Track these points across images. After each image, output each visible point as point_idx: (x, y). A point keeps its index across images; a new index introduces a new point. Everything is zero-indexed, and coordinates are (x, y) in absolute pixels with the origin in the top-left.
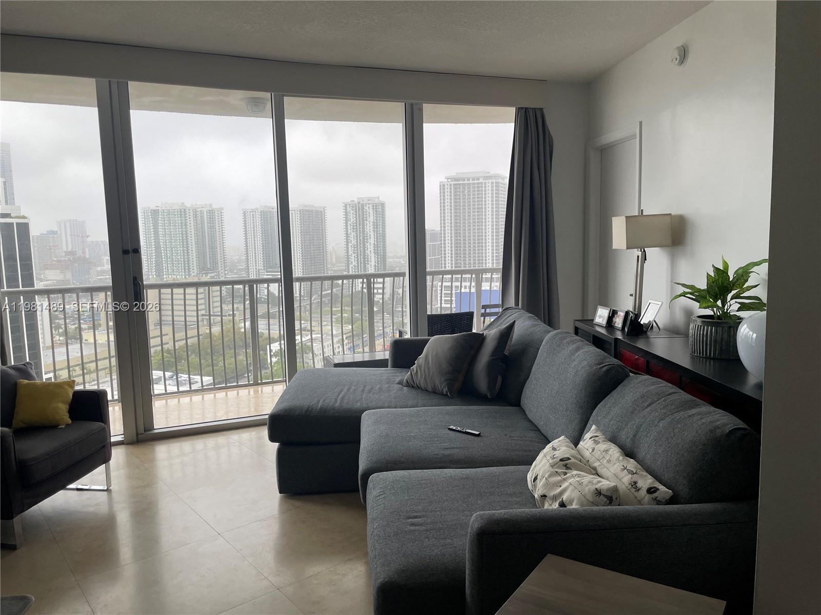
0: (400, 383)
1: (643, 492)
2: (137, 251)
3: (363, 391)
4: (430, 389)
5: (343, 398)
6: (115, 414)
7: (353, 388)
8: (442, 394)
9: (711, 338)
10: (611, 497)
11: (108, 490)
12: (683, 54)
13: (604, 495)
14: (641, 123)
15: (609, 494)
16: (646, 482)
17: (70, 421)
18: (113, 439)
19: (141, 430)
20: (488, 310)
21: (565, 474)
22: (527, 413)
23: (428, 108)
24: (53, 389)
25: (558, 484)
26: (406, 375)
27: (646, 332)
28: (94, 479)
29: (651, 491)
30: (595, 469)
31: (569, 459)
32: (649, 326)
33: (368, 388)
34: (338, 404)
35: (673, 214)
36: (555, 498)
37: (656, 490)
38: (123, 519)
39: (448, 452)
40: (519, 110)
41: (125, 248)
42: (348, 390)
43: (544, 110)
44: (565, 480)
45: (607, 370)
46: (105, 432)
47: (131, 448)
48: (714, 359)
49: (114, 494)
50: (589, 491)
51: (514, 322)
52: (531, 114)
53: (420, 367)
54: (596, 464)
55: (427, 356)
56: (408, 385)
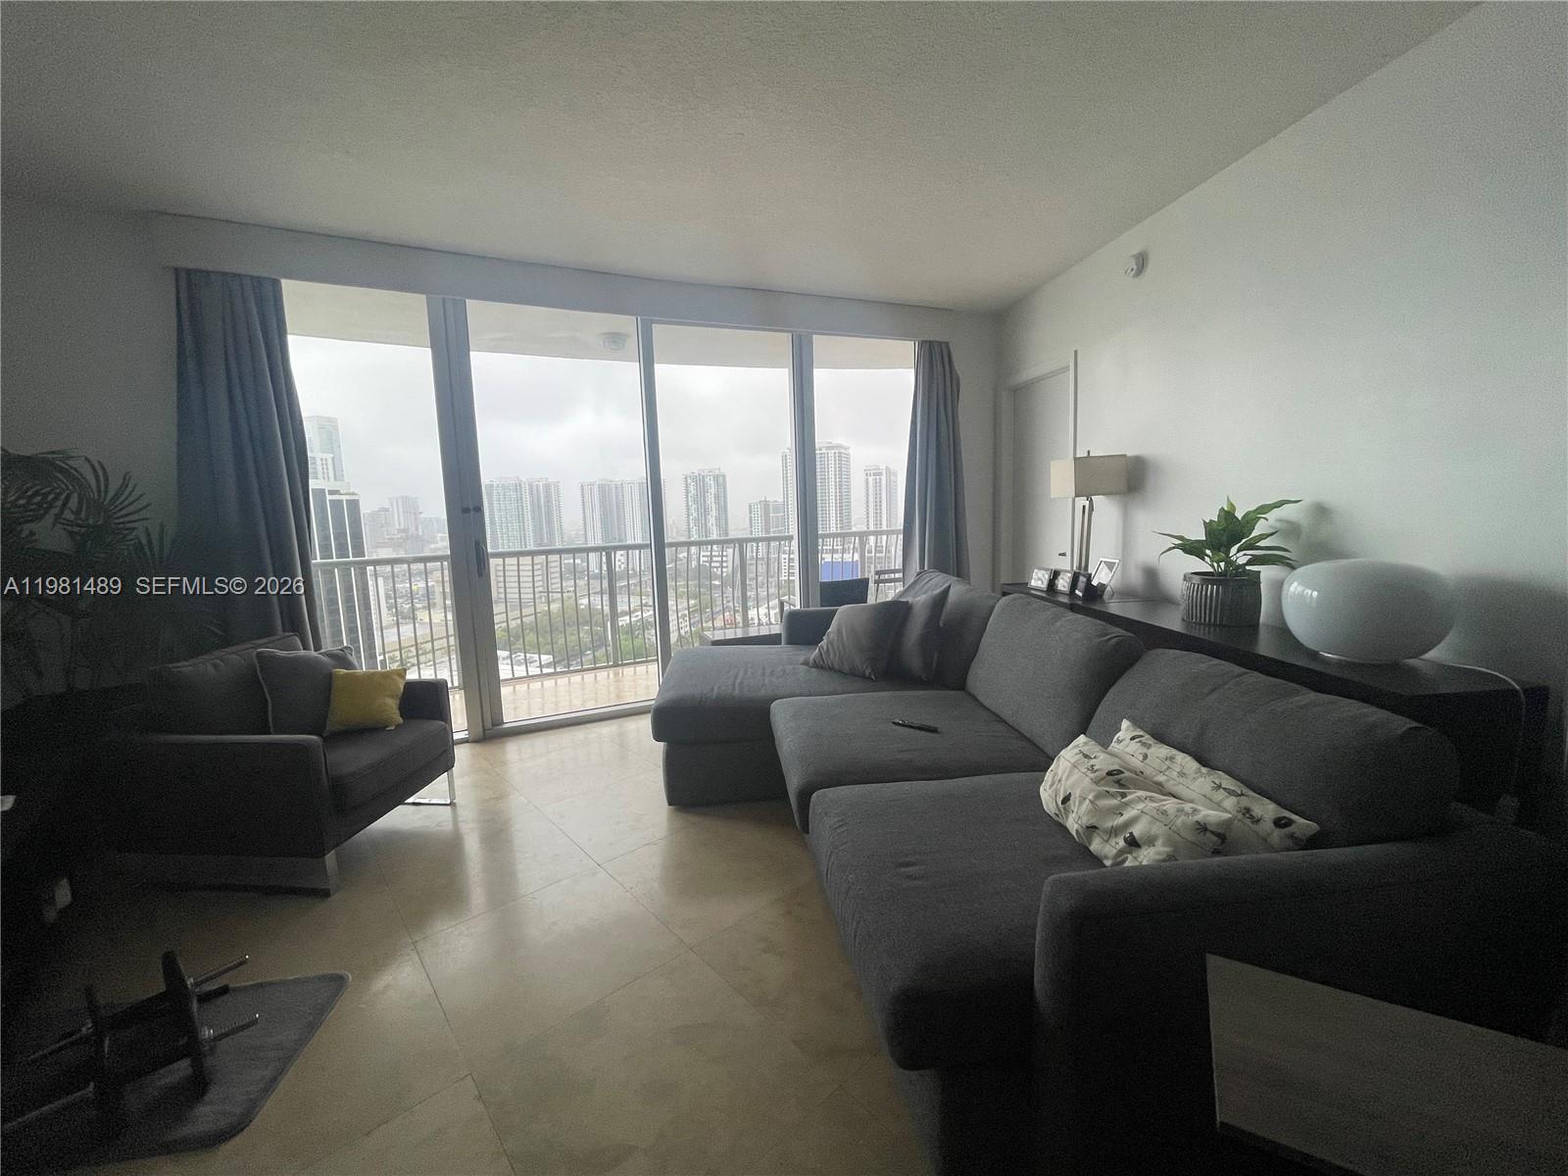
0: (806, 663)
1: (1267, 826)
2: (479, 509)
3: (764, 674)
4: (846, 668)
5: (741, 683)
6: (457, 704)
7: (750, 670)
8: (863, 676)
10: (1223, 834)
11: (452, 804)
12: (1142, 262)
13: (1212, 832)
14: (1076, 352)
15: (1220, 831)
16: (1266, 810)
17: (401, 720)
18: (456, 736)
19: (488, 724)
21: (1124, 795)
23: (818, 340)
24: (379, 681)
25: (1118, 811)
26: (814, 654)
28: (435, 791)
29: (1279, 823)
30: (1160, 784)
31: (1120, 772)
32: (1102, 587)
33: (768, 671)
34: (737, 692)
35: (1129, 454)
36: (1114, 832)
37: (1289, 823)
38: (472, 845)
39: (906, 756)
40: (922, 344)
41: (465, 506)
42: (746, 673)
43: (951, 345)
44: (1126, 804)
46: (447, 731)
47: (478, 748)
49: (460, 811)
50: (1183, 823)
51: (950, 586)
52: (937, 349)
53: (831, 643)
54: (1161, 778)
55: (839, 632)
56: (816, 665)
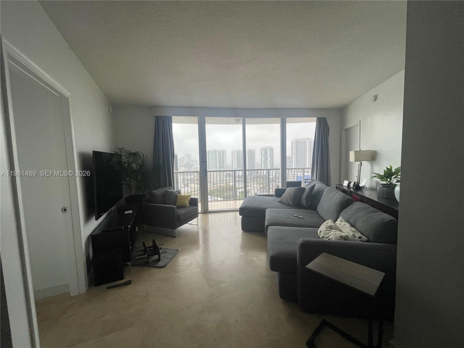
0: (278, 201)
1: (357, 238)
2: (206, 162)
3: (266, 203)
4: (287, 204)
5: (260, 204)
6: (199, 205)
7: (263, 202)
8: (291, 205)
9: (385, 192)
10: (346, 238)
11: (197, 225)
12: (376, 98)
13: (343, 238)
14: (360, 121)
15: (345, 237)
16: (358, 235)
17: (189, 205)
18: (199, 212)
19: (205, 210)
20: (307, 181)
21: (330, 230)
22: (319, 212)
23: (287, 119)
24: (185, 197)
25: (328, 233)
26: (280, 199)
27: (361, 189)
28: (194, 221)
29: (360, 238)
30: (341, 230)
31: (332, 226)
32: (363, 187)
33: (268, 202)
34: (259, 206)
35: (372, 150)
36: (327, 238)
37: (362, 237)
38: (201, 233)
39: (292, 222)
40: (318, 118)
41: (203, 160)
42: (262, 202)
43: (327, 118)
44: (330, 232)
45: (346, 200)
46: (197, 209)
47: (203, 215)
48: (387, 198)
49: (199, 226)
50: (338, 236)
51: (315, 184)
52: (322, 119)
53: (284, 197)
54: (341, 228)
55: (286, 194)
56: (280, 202)
